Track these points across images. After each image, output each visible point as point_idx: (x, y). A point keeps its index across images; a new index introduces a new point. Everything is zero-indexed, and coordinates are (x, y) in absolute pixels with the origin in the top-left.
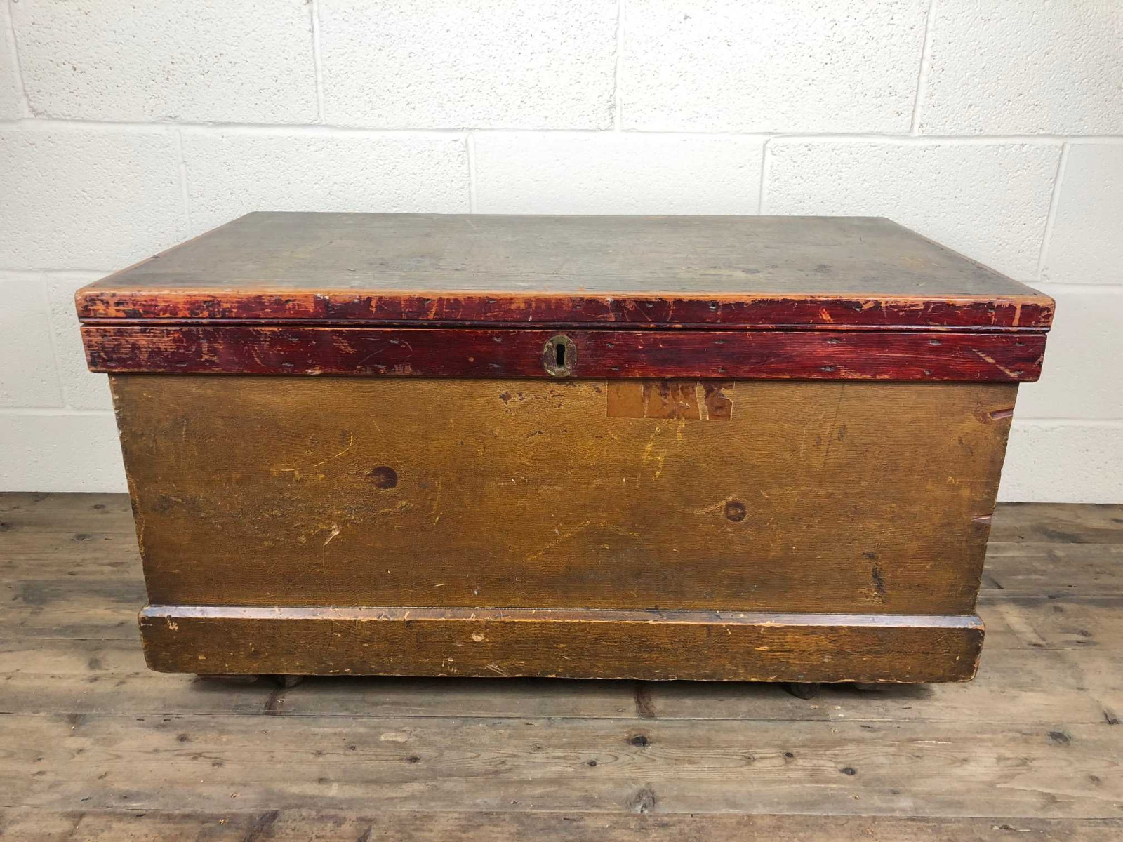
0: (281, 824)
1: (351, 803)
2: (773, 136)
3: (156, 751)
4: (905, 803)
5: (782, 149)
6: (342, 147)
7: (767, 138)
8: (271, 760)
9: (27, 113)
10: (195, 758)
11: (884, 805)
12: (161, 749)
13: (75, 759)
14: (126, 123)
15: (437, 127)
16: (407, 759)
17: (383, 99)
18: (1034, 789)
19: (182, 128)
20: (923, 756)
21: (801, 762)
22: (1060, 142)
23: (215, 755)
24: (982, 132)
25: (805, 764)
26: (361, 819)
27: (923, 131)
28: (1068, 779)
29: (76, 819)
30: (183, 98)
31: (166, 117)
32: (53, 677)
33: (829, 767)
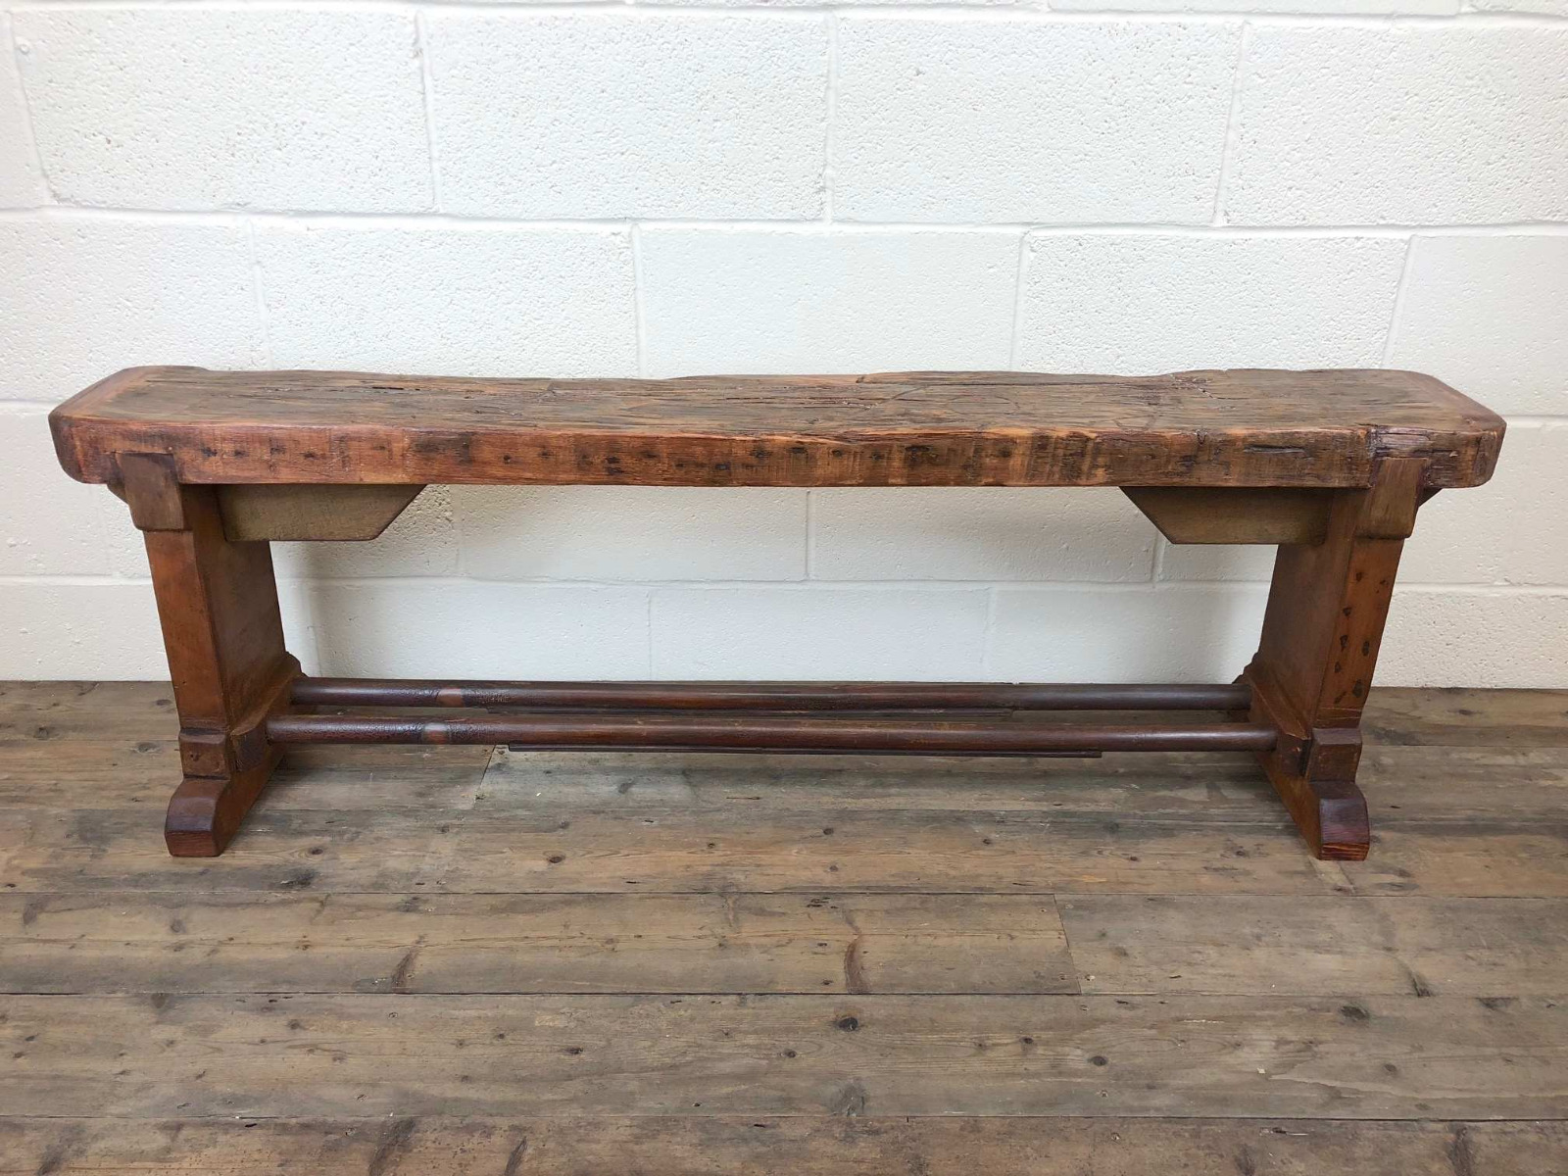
0: (418, 1134)
1: (502, 1108)
2: (1033, 227)
3: (263, 1041)
4: (1161, 1101)
5: (1042, 243)
6: (466, 242)
7: (1025, 229)
8: (403, 1052)
9: (48, 200)
10: (311, 1051)
11: (1136, 1104)
12: (268, 1039)
13: (165, 1054)
14: (178, 212)
15: (591, 217)
16: (567, 1050)
17: (520, 181)
18: (1317, 1081)
19: (255, 219)
20: (1189, 1040)
21: (1040, 1050)
22: (1406, 235)
23: (334, 1047)
24: (1304, 222)
25: (1046, 1053)
26: (513, 1128)
27: (1228, 221)
28: (1359, 1068)
29: (174, 1132)
30: (254, 180)
31: (233, 204)
32: (128, 944)
33: (1076, 1057)
